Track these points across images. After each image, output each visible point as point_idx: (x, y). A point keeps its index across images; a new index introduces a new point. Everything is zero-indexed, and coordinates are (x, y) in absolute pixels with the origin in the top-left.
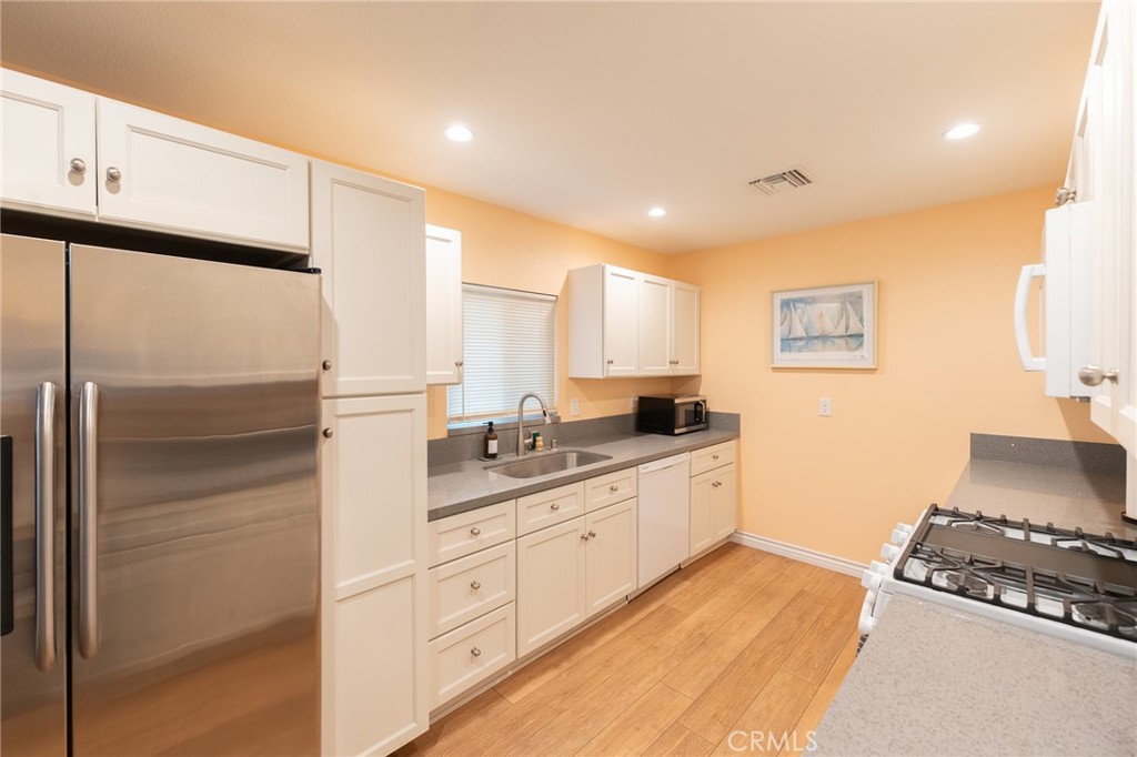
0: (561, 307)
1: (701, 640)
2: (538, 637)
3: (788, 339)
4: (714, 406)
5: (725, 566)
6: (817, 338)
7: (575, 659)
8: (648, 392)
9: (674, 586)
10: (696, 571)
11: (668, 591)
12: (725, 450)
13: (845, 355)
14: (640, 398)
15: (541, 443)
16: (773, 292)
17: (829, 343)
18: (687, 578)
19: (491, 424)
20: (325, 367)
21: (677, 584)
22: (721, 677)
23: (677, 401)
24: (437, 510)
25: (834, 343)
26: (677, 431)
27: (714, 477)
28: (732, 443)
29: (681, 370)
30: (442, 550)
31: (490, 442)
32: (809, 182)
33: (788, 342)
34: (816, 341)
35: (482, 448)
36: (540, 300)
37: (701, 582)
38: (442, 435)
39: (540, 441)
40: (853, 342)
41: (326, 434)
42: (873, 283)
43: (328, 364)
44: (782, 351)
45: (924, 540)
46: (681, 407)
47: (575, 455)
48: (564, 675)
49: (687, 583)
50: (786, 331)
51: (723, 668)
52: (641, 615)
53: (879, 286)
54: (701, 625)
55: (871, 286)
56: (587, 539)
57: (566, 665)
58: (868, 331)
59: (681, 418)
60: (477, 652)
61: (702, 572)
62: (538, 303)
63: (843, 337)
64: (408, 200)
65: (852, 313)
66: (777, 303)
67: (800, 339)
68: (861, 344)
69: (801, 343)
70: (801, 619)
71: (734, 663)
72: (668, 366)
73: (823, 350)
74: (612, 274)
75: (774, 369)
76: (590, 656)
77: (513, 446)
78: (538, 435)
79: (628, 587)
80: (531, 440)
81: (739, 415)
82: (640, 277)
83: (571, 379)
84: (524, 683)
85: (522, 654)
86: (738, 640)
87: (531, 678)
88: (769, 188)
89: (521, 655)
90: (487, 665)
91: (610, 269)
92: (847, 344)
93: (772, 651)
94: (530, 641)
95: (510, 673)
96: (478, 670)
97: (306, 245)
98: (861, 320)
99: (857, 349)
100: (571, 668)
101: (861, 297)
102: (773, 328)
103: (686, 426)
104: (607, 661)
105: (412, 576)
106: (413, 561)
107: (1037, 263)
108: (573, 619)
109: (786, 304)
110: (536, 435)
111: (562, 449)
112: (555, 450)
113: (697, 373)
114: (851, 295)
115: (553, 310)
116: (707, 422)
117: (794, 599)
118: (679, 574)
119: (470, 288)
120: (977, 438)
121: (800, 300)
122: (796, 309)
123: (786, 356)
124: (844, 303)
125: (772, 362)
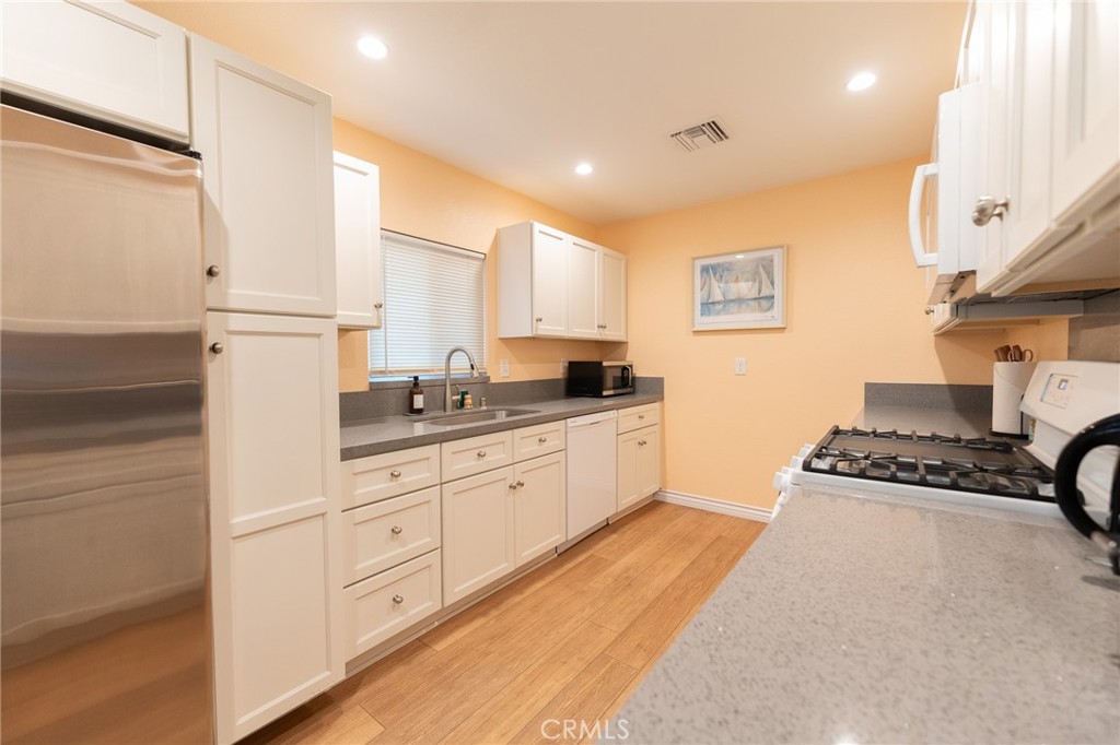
0: (490, 265)
1: (627, 582)
2: (464, 586)
4: (640, 372)
5: (649, 521)
6: (733, 301)
7: (503, 607)
8: (578, 357)
9: (602, 539)
10: (623, 525)
11: (596, 544)
12: (650, 411)
13: (759, 316)
14: (570, 363)
15: (470, 401)
16: (694, 259)
17: (744, 306)
18: (614, 532)
19: (416, 378)
20: (210, 273)
21: (605, 537)
22: (645, 612)
23: (605, 364)
24: (352, 448)
25: (748, 305)
26: (605, 393)
27: (640, 436)
28: (657, 405)
29: (610, 335)
30: (359, 491)
31: (415, 396)
32: (726, 137)
33: (708, 306)
34: (732, 304)
35: (407, 403)
36: (468, 257)
37: (629, 533)
38: (363, 387)
39: (469, 400)
40: (765, 304)
41: (214, 349)
42: (782, 247)
43: (215, 269)
44: (702, 314)
45: (829, 444)
46: (608, 370)
47: (504, 412)
48: (492, 622)
49: (615, 536)
50: (706, 296)
51: (645, 606)
52: (569, 565)
53: (788, 250)
54: (627, 570)
55: (780, 250)
56: (515, 488)
57: (494, 613)
58: (778, 292)
59: (609, 382)
60: (398, 599)
61: (628, 526)
62: (465, 260)
63: (756, 299)
64: (312, 103)
65: (764, 276)
66: (698, 269)
67: (719, 303)
68: (772, 306)
69: (719, 307)
70: (718, 559)
71: (658, 599)
72: (596, 330)
73: (739, 312)
74: (541, 232)
75: (696, 333)
76: (519, 603)
77: (440, 404)
78: (467, 393)
79: (556, 539)
80: (459, 397)
81: (662, 379)
82: (569, 239)
83: (500, 339)
84: (451, 632)
85: (448, 602)
86: (660, 581)
87: (457, 627)
88: (689, 142)
89: (447, 604)
90: (410, 613)
91: (538, 226)
92: (760, 305)
93: (692, 587)
94: (457, 590)
95: (436, 624)
96: (401, 619)
97: (185, 131)
98: (772, 283)
99: (768, 310)
101: (772, 261)
102: (693, 293)
103: (614, 388)
104: (536, 606)
105: (323, 514)
106: (324, 499)
107: (928, 162)
108: (501, 568)
109: (705, 269)
110: (464, 394)
111: (491, 408)
112: (484, 408)
113: (623, 339)
114: (764, 259)
115: (482, 268)
116: (633, 386)
117: (712, 544)
118: (607, 528)
119: (390, 235)
120: (869, 387)
121: (719, 265)
122: (715, 274)
123: (706, 319)
124: (757, 267)
125: (694, 326)
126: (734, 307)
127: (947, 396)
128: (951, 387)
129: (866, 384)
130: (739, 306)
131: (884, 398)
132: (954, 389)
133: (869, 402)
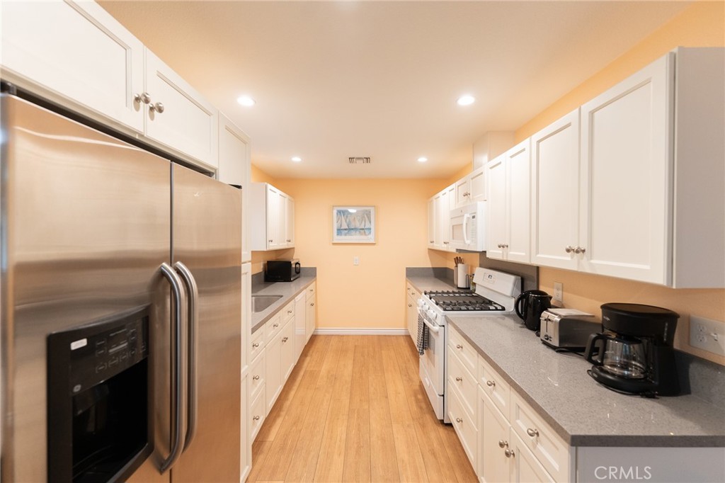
1: (334, 378)
3: (340, 229)
6: (353, 229)
8: (272, 258)
9: (303, 362)
10: (308, 352)
11: (303, 365)
12: (313, 286)
13: (363, 237)
14: (268, 262)
16: (333, 206)
17: (358, 232)
18: (306, 356)
21: (304, 360)
22: (352, 387)
23: (292, 262)
25: (360, 232)
26: (292, 279)
27: (311, 300)
28: (315, 283)
33: (339, 231)
37: (313, 355)
40: (367, 232)
44: (338, 235)
48: (287, 417)
49: (308, 358)
50: (339, 226)
51: (350, 384)
53: (377, 208)
54: (329, 372)
55: (373, 208)
58: (373, 226)
59: (293, 272)
60: (257, 418)
61: (311, 351)
63: (363, 229)
65: (367, 219)
66: (335, 212)
67: (346, 229)
68: (370, 233)
69: (346, 231)
70: (363, 356)
71: (352, 380)
72: (286, 243)
73: (355, 235)
74: (270, 190)
75: (334, 244)
81: (315, 268)
82: (279, 193)
84: (269, 430)
86: (347, 371)
90: (258, 425)
91: (269, 186)
92: (365, 232)
93: (362, 371)
96: (256, 429)
98: (370, 222)
99: (368, 235)
100: (286, 413)
101: (370, 212)
102: (333, 224)
103: (294, 275)
109: (339, 212)
113: (294, 246)
114: (366, 211)
117: (355, 350)
121: (346, 211)
122: (343, 215)
123: (339, 237)
124: (364, 214)
125: (333, 241)
126: (353, 232)
127: (432, 272)
128: (433, 268)
129: (407, 268)
131: (413, 274)
132: (434, 269)
133: (408, 276)
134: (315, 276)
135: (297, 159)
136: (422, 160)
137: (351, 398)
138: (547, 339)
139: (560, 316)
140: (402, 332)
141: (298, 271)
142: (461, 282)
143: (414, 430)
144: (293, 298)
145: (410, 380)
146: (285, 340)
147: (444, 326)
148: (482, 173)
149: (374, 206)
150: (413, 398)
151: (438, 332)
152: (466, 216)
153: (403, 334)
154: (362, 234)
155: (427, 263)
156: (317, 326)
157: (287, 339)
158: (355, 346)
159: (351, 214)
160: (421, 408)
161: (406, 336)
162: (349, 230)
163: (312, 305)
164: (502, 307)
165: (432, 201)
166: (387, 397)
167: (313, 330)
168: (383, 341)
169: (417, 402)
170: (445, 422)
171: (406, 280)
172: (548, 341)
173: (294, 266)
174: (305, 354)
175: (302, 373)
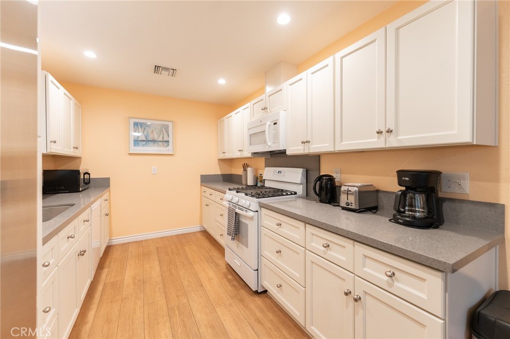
1: (142, 282)
3: (137, 141)
6: (151, 141)
13: (162, 149)
16: (130, 118)
17: (156, 144)
22: (164, 286)
25: (158, 144)
28: (108, 193)
29: (77, 154)
33: (137, 142)
40: (165, 144)
44: (134, 146)
50: (136, 137)
53: (175, 123)
54: (134, 278)
58: (171, 140)
63: (161, 141)
65: (165, 132)
66: (132, 123)
67: (143, 141)
68: (168, 145)
69: (144, 143)
71: (163, 279)
72: (72, 150)
73: (153, 146)
74: (51, 81)
75: (129, 154)
81: (109, 179)
82: (63, 90)
86: (155, 273)
91: (51, 78)
92: (163, 144)
93: (170, 268)
98: (168, 136)
101: (168, 126)
102: (129, 134)
109: (136, 124)
114: (165, 125)
120: (202, 176)
121: (143, 123)
122: (141, 127)
123: (136, 148)
124: (162, 128)
125: (129, 151)
126: (151, 143)
130: (154, 144)
131: (206, 180)
132: (223, 175)
133: (202, 181)
134: (109, 186)
135: (90, 54)
136: (222, 81)
137: (166, 298)
138: (348, 205)
139: (357, 187)
140: (197, 229)
141: (88, 182)
142: (250, 182)
143: (236, 307)
144: (89, 206)
145: (217, 265)
146: (82, 253)
147: (257, 211)
148: (281, 90)
149: (172, 122)
150: (225, 280)
151: (253, 217)
152: (268, 123)
153: (199, 230)
154: (160, 146)
155: (216, 170)
156: (111, 235)
157: (85, 251)
158: (157, 248)
159: (149, 126)
160: (234, 286)
161: (201, 231)
162: (147, 141)
163: (107, 215)
164: (294, 192)
165: (223, 120)
166: (202, 286)
167: (107, 241)
168: (182, 239)
169: (229, 282)
170: (259, 292)
171: (201, 185)
172: (350, 207)
173: (82, 177)
174: (101, 265)
175: (100, 288)
